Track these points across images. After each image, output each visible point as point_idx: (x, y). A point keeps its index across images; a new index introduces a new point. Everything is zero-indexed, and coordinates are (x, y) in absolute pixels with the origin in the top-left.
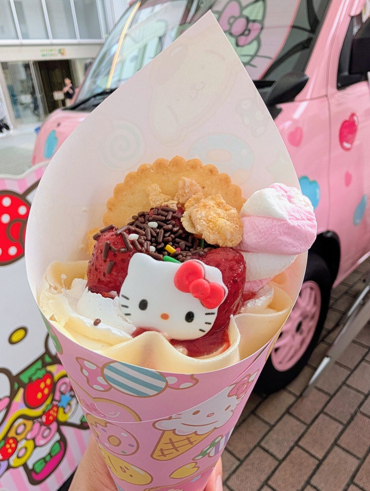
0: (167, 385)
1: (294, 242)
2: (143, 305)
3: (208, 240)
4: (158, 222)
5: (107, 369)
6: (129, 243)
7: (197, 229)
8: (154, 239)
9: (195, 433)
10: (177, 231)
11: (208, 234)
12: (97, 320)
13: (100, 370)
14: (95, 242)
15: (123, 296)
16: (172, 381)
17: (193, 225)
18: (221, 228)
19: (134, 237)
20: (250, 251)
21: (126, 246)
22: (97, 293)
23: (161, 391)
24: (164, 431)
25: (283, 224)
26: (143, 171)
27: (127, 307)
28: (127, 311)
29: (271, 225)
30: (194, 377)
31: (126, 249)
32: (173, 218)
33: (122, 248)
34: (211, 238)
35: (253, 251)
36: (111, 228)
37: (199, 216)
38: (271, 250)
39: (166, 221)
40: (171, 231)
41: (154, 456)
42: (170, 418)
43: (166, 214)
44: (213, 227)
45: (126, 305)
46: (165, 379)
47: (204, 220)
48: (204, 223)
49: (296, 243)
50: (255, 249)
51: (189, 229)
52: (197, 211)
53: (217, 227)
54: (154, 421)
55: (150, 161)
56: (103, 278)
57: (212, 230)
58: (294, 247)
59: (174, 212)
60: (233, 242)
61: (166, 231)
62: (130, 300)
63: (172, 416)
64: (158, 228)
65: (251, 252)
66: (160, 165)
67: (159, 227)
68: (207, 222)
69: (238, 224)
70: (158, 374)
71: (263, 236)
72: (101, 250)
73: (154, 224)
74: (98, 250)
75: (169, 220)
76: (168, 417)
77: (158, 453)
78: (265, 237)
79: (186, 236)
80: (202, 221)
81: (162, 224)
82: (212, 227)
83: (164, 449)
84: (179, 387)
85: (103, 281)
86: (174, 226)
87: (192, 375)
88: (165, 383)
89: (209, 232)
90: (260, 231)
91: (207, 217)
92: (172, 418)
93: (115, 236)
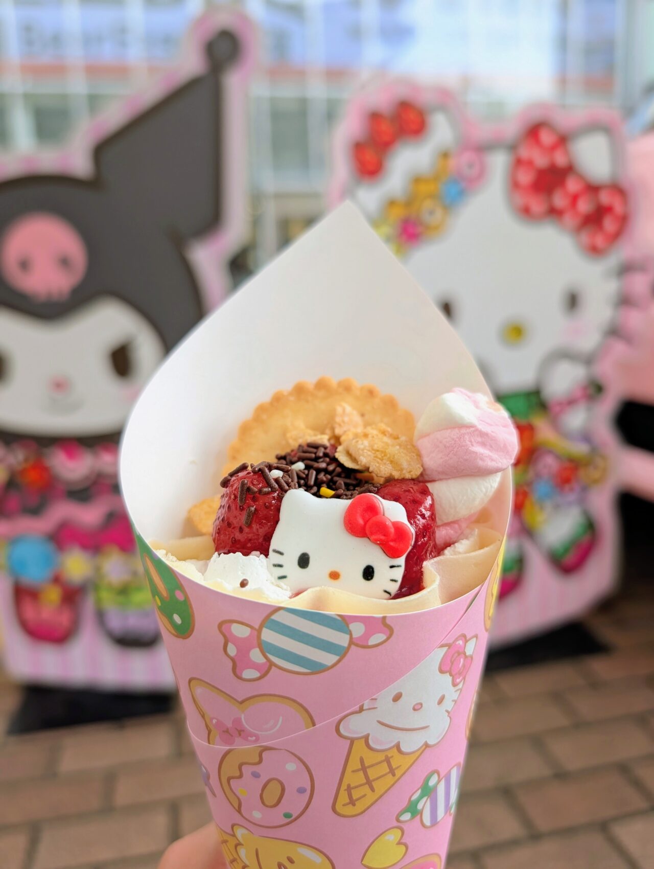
0: (352, 642)
1: (490, 454)
2: (304, 561)
3: (379, 472)
4: (306, 462)
5: (266, 628)
6: (273, 482)
7: (361, 462)
8: (302, 482)
9: (398, 746)
10: (334, 470)
11: (377, 465)
12: (245, 580)
13: (256, 633)
14: (224, 490)
15: (275, 551)
16: (358, 630)
17: (354, 460)
18: (394, 456)
19: (276, 474)
20: (436, 479)
21: (268, 484)
22: (234, 552)
23: (342, 653)
24: (352, 741)
25: (474, 431)
26: (278, 399)
27: (280, 566)
28: (280, 572)
29: (458, 436)
30: (388, 621)
31: (270, 489)
32: (326, 455)
33: (264, 487)
34: (382, 469)
35: (441, 477)
36: (244, 468)
37: (362, 447)
38: (464, 470)
39: (316, 459)
40: (326, 471)
41: (339, 807)
42: (361, 710)
43: (314, 450)
44: (382, 457)
45: (280, 563)
46: (348, 627)
47: (369, 451)
48: (369, 453)
49: (494, 455)
50: (443, 473)
51: (349, 464)
52: (357, 442)
53: (388, 456)
54: (338, 719)
55: (287, 386)
56: (238, 535)
57: (382, 460)
58: (492, 460)
59: (326, 448)
60: (412, 473)
61: (319, 471)
62: (285, 555)
63: (363, 705)
64: (305, 469)
65: (438, 480)
66: (300, 390)
67: (308, 467)
68: (373, 452)
69: (413, 452)
70: (339, 620)
71: (451, 451)
72: (234, 494)
73: (300, 466)
74: (230, 497)
75: (320, 458)
76: (358, 706)
77: (343, 798)
78: (453, 452)
79: (348, 473)
80: (365, 451)
81: (309, 462)
82: (380, 457)
83: (352, 785)
84: (368, 643)
85: (239, 540)
86: (328, 464)
87: (384, 618)
88: (347, 637)
89: (378, 463)
90: (445, 447)
91: (372, 446)
92: (364, 708)
93: (252, 474)
